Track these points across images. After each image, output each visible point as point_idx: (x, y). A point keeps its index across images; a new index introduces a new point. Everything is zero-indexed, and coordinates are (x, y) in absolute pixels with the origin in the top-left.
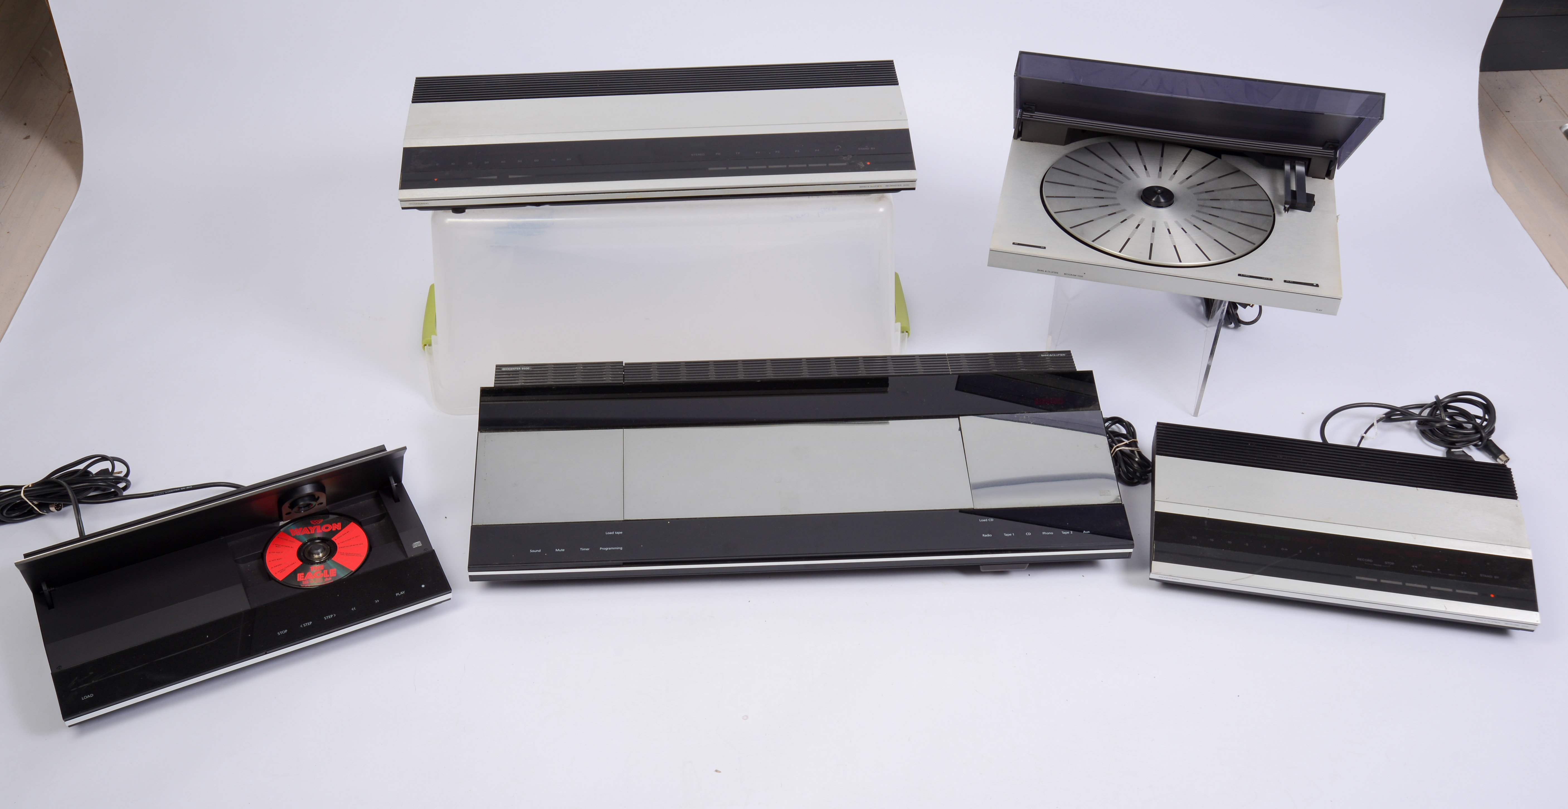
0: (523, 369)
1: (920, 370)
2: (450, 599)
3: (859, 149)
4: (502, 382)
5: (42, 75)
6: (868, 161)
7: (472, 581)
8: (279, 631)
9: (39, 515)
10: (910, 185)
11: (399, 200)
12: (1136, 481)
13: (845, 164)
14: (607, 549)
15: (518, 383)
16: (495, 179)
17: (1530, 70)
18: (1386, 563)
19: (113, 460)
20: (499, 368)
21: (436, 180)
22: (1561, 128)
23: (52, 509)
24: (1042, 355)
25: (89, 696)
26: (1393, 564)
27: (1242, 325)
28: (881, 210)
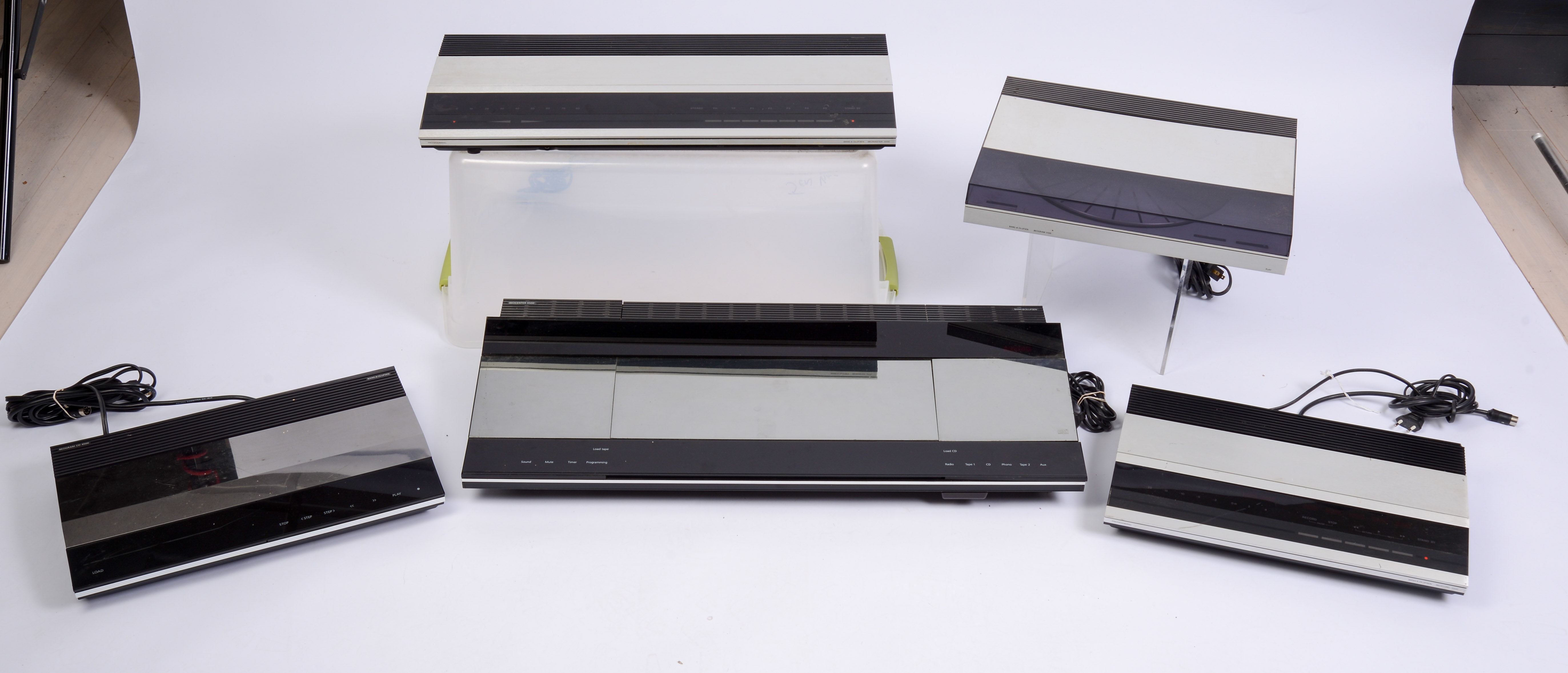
0: (528, 303)
1: (899, 318)
2: (443, 503)
3: (846, 108)
4: (508, 314)
5: (109, 43)
6: (852, 119)
7: (465, 488)
8: (281, 523)
9: (69, 420)
10: (891, 142)
11: (419, 138)
12: (1100, 427)
13: (831, 121)
14: (593, 463)
15: (522, 315)
16: (508, 123)
17: (1509, 85)
18: (1329, 522)
19: (141, 370)
20: (506, 301)
21: (454, 122)
22: (1532, 137)
23: (82, 413)
24: (1015, 309)
25: (99, 571)
26: (1336, 523)
27: (1214, 296)
28: (865, 166)
